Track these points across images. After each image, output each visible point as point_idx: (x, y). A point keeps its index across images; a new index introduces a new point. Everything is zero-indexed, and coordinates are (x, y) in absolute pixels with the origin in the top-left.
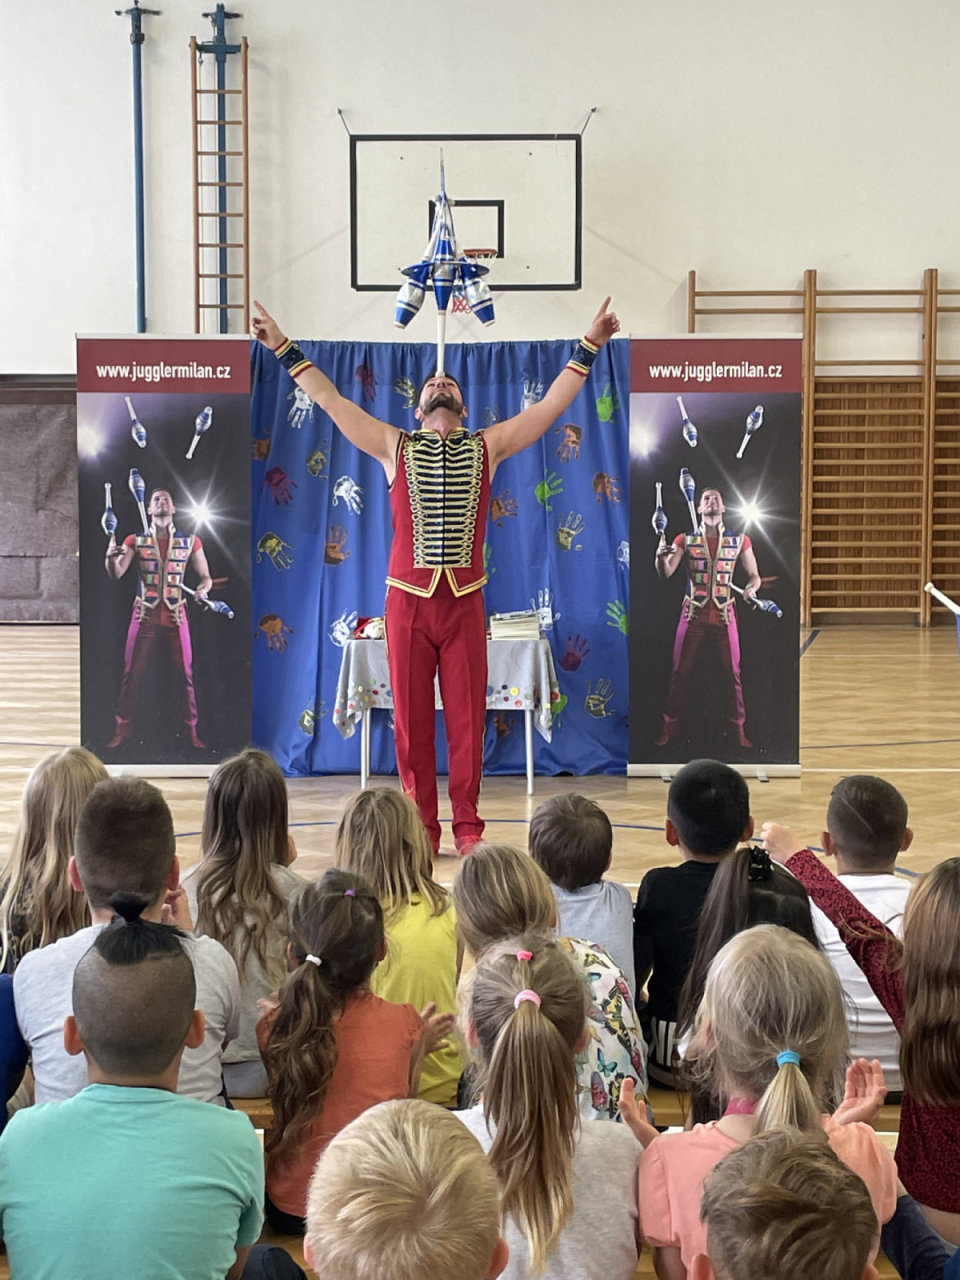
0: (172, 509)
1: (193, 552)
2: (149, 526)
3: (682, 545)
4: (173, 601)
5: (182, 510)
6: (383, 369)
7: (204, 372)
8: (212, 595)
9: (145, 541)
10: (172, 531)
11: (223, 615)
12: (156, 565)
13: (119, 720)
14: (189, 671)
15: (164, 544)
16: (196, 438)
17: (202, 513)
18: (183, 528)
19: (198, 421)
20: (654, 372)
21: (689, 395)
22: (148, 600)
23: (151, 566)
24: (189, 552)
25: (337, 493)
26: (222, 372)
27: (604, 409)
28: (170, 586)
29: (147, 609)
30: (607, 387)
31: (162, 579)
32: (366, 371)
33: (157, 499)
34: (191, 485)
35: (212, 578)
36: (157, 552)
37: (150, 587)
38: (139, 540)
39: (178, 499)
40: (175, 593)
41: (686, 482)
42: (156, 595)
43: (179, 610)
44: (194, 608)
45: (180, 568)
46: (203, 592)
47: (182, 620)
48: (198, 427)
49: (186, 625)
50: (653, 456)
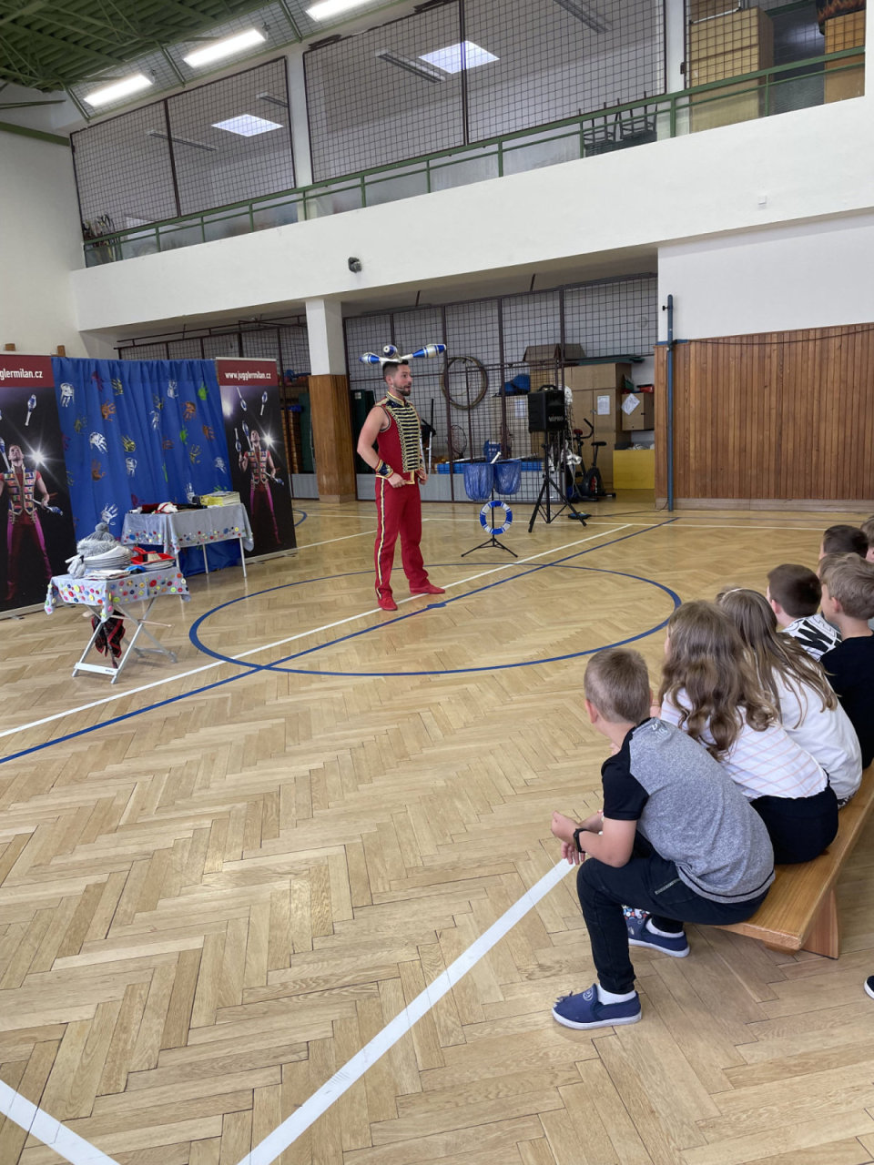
0: (22, 456)
1: (37, 479)
2: (10, 466)
3: (247, 456)
4: (30, 509)
5: (30, 456)
6: (106, 373)
7: (29, 374)
8: (50, 504)
9: (9, 476)
10: (24, 469)
11: (56, 515)
12: (18, 490)
13: (10, 583)
14: (43, 548)
15: (20, 476)
16: (29, 414)
17: (39, 457)
18: (30, 466)
19: (29, 403)
20: (227, 375)
21: (242, 387)
22: (16, 511)
23: (15, 490)
24: (34, 480)
25: (92, 442)
26: (38, 375)
27: (202, 394)
28: (27, 501)
29: (16, 516)
30: (203, 384)
31: (22, 497)
32: (97, 374)
33: (13, 450)
34: (30, 441)
35: (49, 493)
36: (17, 481)
37: (16, 503)
38: (6, 476)
39: (25, 450)
40: (31, 505)
41: (245, 428)
42: (20, 507)
43: (34, 515)
44: (42, 512)
45: (31, 490)
46: (45, 503)
47: (36, 519)
48: (30, 407)
49: (39, 523)
50: (232, 415)
